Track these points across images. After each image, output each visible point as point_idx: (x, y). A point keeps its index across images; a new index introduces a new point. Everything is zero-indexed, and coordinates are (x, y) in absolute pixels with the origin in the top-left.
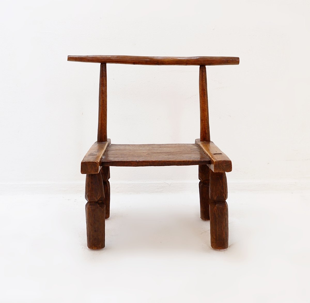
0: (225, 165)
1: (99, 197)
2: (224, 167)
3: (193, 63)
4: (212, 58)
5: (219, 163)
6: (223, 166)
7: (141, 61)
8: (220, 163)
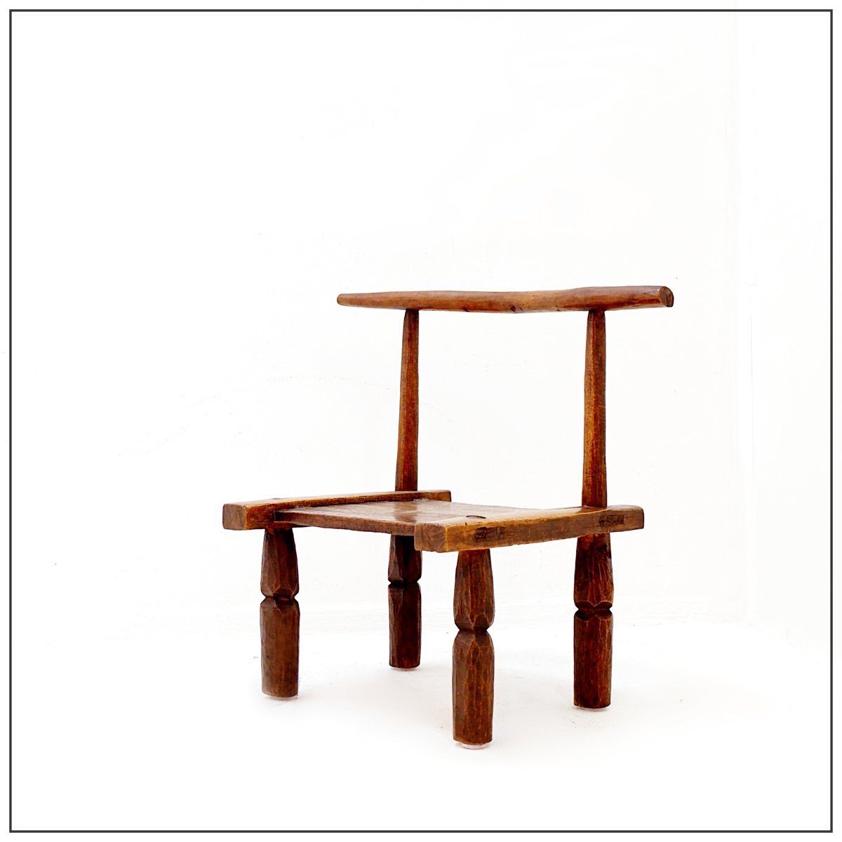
0: (434, 534)
1: (278, 588)
2: (432, 539)
3: (567, 305)
4: (592, 291)
5: (422, 531)
6: (429, 537)
7: (478, 302)
8: (424, 528)
